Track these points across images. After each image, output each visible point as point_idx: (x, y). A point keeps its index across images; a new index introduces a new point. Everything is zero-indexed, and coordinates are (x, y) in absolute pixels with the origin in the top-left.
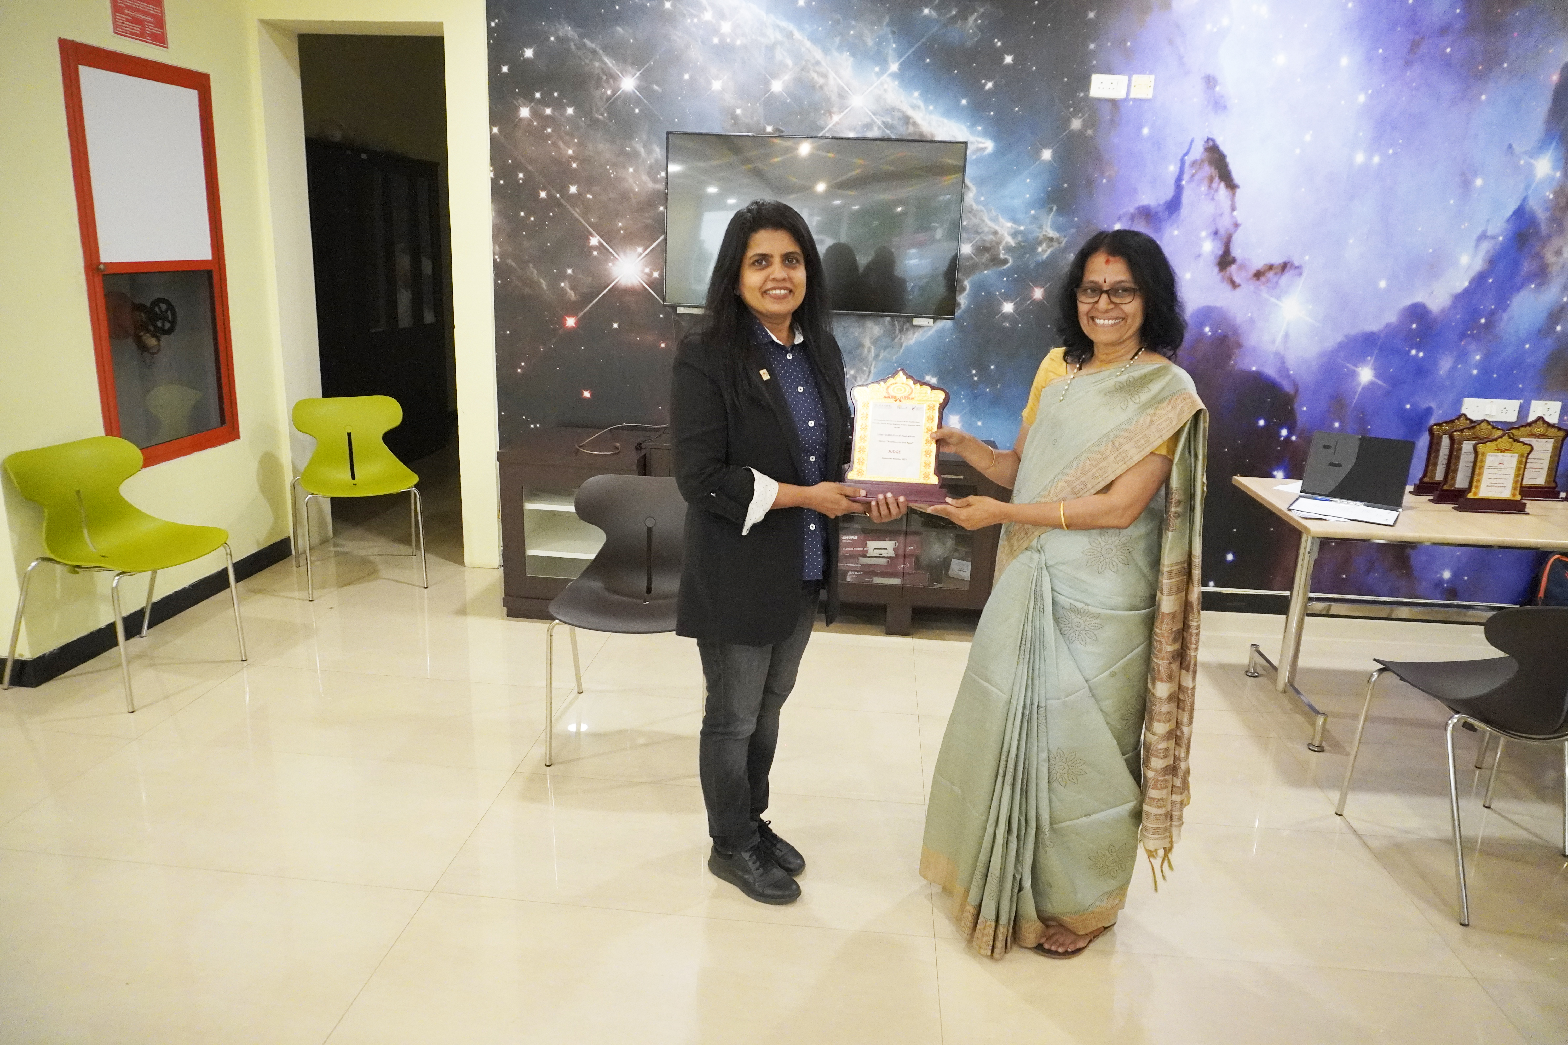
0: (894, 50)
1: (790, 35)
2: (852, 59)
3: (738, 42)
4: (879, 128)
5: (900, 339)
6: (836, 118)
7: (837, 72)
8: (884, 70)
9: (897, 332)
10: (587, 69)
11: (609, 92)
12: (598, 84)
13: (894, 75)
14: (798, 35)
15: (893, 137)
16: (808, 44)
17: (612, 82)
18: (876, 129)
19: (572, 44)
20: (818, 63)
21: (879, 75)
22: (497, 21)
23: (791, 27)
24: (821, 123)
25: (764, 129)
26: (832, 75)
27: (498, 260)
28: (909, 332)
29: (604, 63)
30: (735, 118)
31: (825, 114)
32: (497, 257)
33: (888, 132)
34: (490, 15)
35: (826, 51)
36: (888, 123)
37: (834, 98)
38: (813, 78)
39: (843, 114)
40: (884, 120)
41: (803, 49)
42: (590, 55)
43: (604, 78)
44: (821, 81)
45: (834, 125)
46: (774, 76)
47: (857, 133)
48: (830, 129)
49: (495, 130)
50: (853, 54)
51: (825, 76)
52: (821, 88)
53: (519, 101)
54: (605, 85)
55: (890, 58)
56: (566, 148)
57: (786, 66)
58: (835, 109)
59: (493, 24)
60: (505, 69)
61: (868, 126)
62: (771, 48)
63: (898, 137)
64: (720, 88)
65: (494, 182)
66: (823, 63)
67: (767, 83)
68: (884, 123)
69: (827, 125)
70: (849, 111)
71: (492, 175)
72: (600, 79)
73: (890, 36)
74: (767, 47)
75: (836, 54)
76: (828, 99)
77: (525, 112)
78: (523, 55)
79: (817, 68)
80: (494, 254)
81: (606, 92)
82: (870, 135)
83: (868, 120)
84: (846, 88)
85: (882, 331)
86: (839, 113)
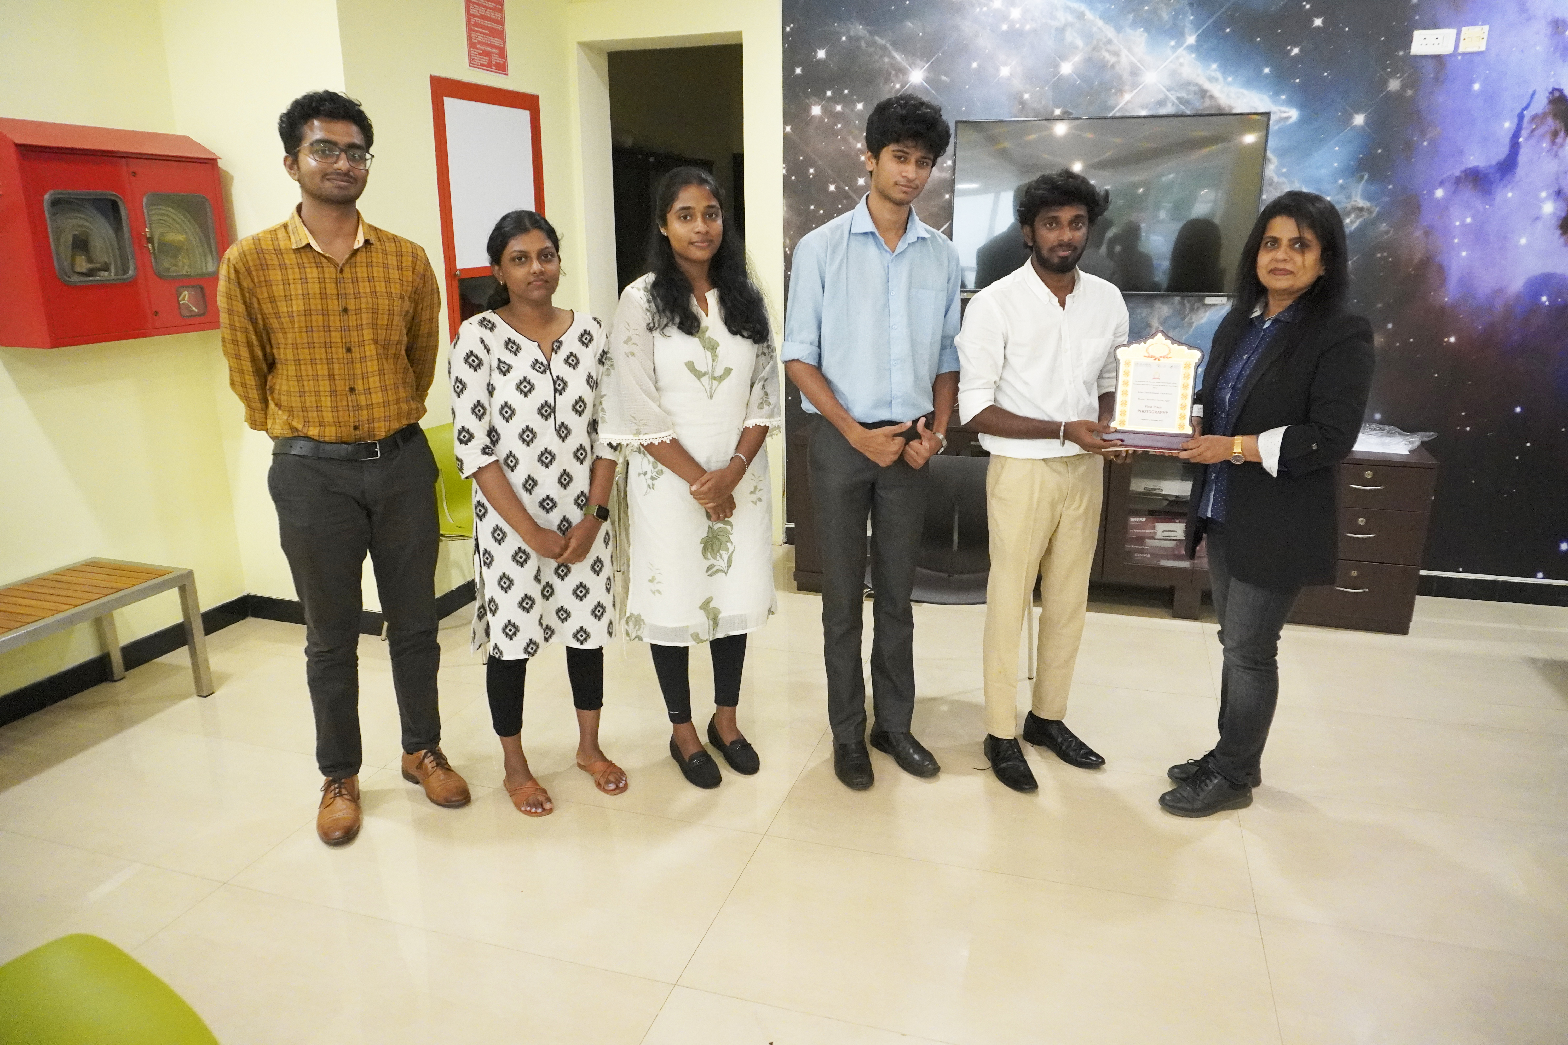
0: (1192, 22)
1: (1081, 16)
2: (1146, 35)
3: (1028, 27)
4: (1173, 104)
5: (1191, 318)
6: (1127, 97)
7: (1130, 50)
8: (1179, 45)
9: (1187, 311)
10: (877, 65)
11: (898, 86)
12: (888, 79)
13: (1190, 48)
14: (1089, 15)
15: (1188, 112)
16: (1100, 23)
17: (901, 76)
18: (1169, 105)
19: (863, 44)
20: (1110, 41)
21: (1174, 49)
22: (792, 25)
23: (1083, 7)
24: (1110, 103)
25: (1053, 112)
26: (1124, 52)
28: (1199, 311)
29: (893, 58)
30: (1023, 103)
31: (1115, 94)
33: (1182, 107)
34: (786, 19)
35: (1119, 29)
36: (1183, 98)
37: (1126, 76)
38: (1104, 57)
39: (1135, 92)
40: (1179, 95)
41: (1095, 29)
42: (880, 52)
43: (893, 72)
44: (1112, 59)
45: (1126, 104)
46: (1064, 58)
47: (1149, 110)
48: (1122, 108)
49: (788, 129)
50: (1147, 30)
51: (1116, 54)
52: (1113, 66)
53: (811, 101)
54: (894, 79)
55: (1187, 31)
56: (855, 142)
57: (1077, 48)
58: (1127, 88)
59: (788, 29)
60: (798, 71)
61: (1162, 103)
62: (1061, 30)
63: (1193, 112)
64: (1009, 74)
65: (786, 178)
66: (1115, 41)
67: (1056, 66)
68: (1178, 98)
69: (1117, 105)
70: (1142, 88)
71: (784, 171)
72: (889, 74)
73: (1187, 8)
74: (1057, 29)
75: (1129, 31)
76: (1120, 78)
77: (816, 110)
78: (815, 56)
79: (1110, 47)
80: (785, 247)
81: (895, 85)
82: (1163, 112)
83: (1161, 96)
84: (1139, 65)
85: (1171, 311)
86: (1131, 91)
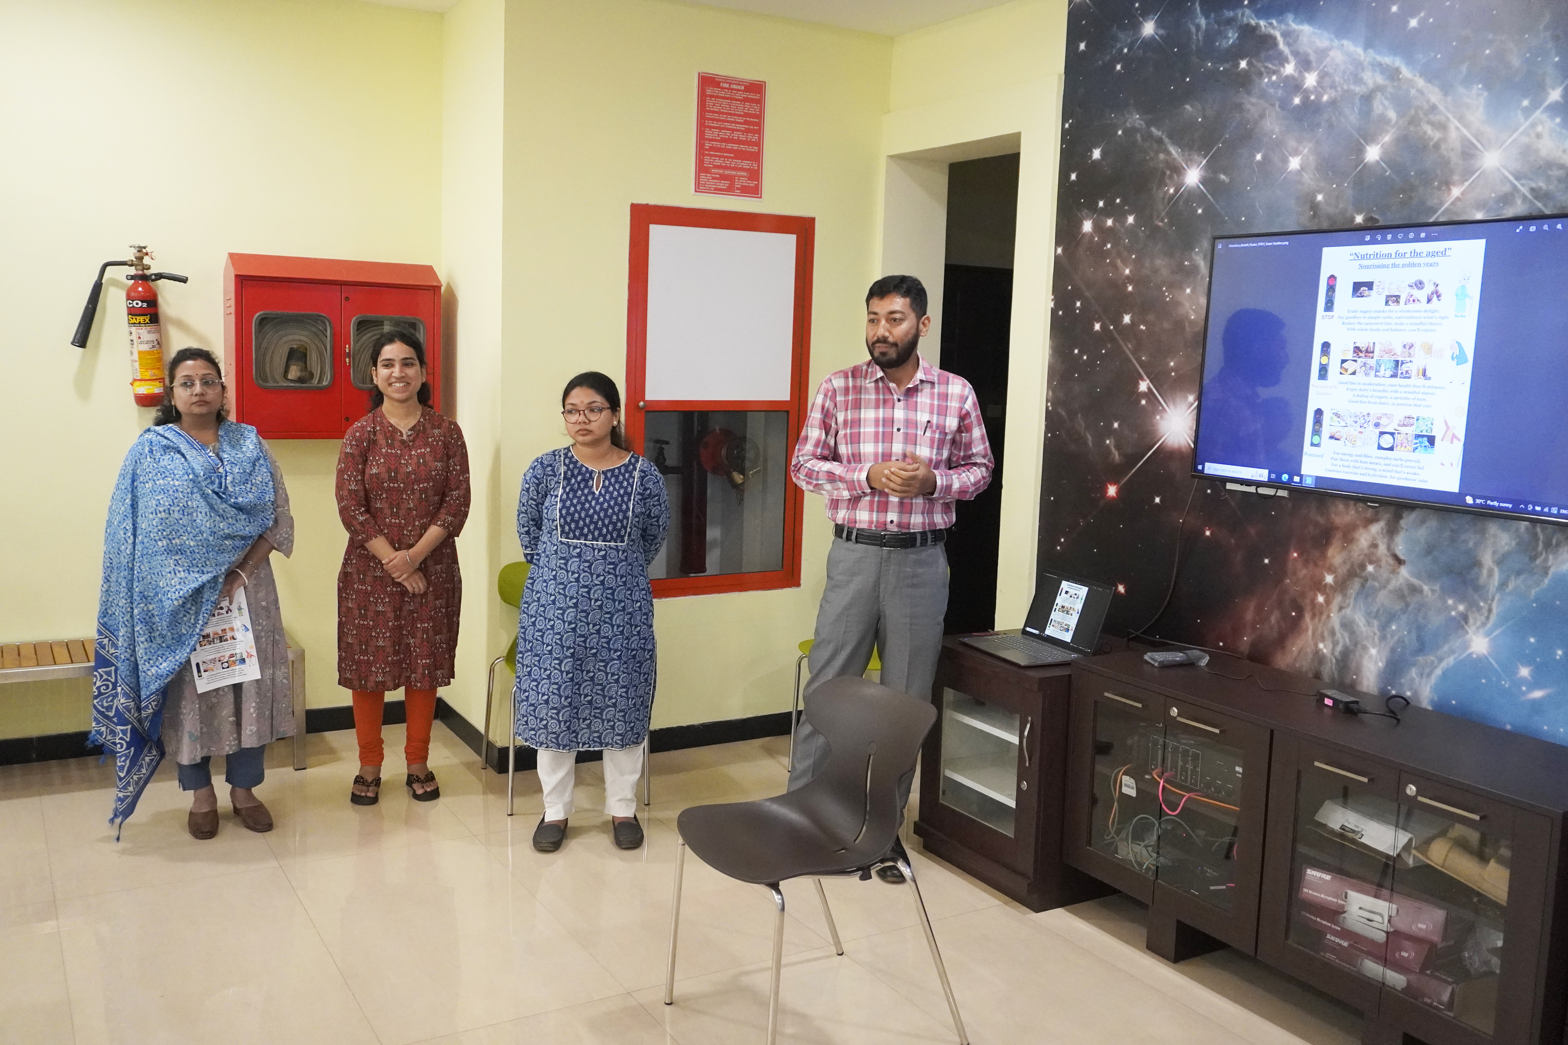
0: (1556, 65)
1: (1393, 74)
2: (1486, 94)
3: (1325, 98)
4: (1525, 198)
6: (1456, 192)
7: (1461, 119)
8: (1535, 106)
10: (1151, 164)
11: (1172, 191)
12: (1162, 183)
13: (1554, 109)
14: (1406, 72)
15: (1548, 212)
16: (1420, 82)
17: (1176, 177)
18: (1519, 202)
19: (1139, 137)
20: (1434, 108)
21: (1528, 112)
22: (1071, 121)
23: (1397, 62)
24: (1432, 202)
25: (1353, 219)
26: (1454, 123)
27: (1050, 408)
29: (1169, 153)
30: (1315, 207)
31: (1439, 188)
32: (1049, 404)
33: (1539, 205)
34: (1066, 114)
35: (1446, 89)
36: (1540, 189)
37: (1455, 159)
38: (1425, 133)
39: (1467, 184)
40: (1534, 185)
41: (1413, 92)
42: (1155, 146)
43: (1168, 173)
44: (1435, 135)
45: (1453, 203)
46: (1370, 138)
47: (1488, 211)
48: (1447, 210)
49: (1059, 250)
50: (1488, 87)
51: (1442, 127)
52: (1437, 146)
53: (1084, 214)
54: (1167, 181)
55: (1548, 81)
56: (1124, 267)
57: (1388, 122)
58: (1456, 178)
59: (1067, 126)
60: (1073, 177)
61: (1506, 199)
62: (1367, 99)
63: (1555, 212)
64: (1298, 167)
65: (1054, 314)
66: (1441, 107)
67: (1360, 151)
68: (1532, 190)
69: (1441, 204)
70: (1478, 176)
71: (1052, 304)
72: (1164, 174)
73: (1550, 45)
74: (1362, 96)
75: (1461, 90)
76: (1446, 162)
77: (1087, 226)
78: (1091, 156)
79: (1432, 117)
80: (1047, 401)
81: (1168, 190)
82: (1509, 212)
83: (1507, 188)
84: (1474, 141)
85: (1514, 543)
86: (1463, 183)
